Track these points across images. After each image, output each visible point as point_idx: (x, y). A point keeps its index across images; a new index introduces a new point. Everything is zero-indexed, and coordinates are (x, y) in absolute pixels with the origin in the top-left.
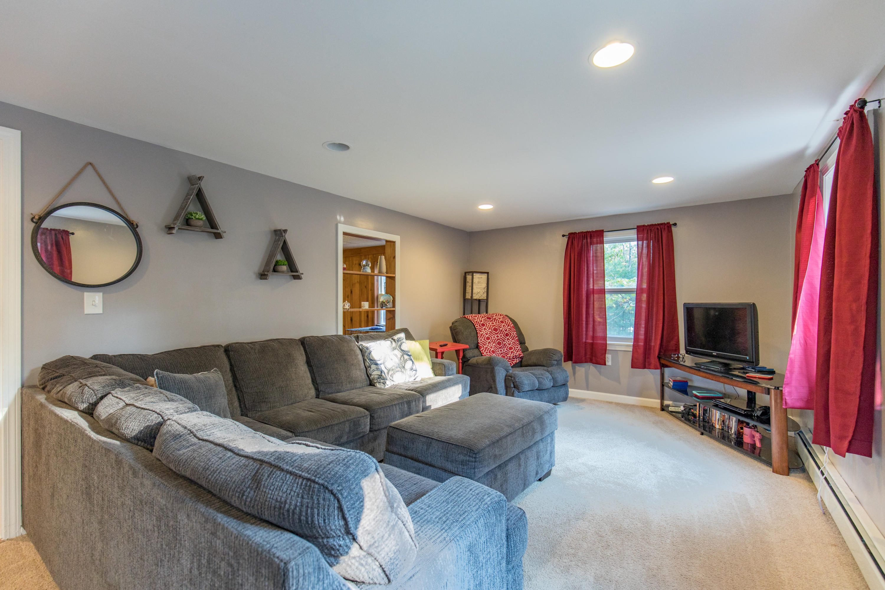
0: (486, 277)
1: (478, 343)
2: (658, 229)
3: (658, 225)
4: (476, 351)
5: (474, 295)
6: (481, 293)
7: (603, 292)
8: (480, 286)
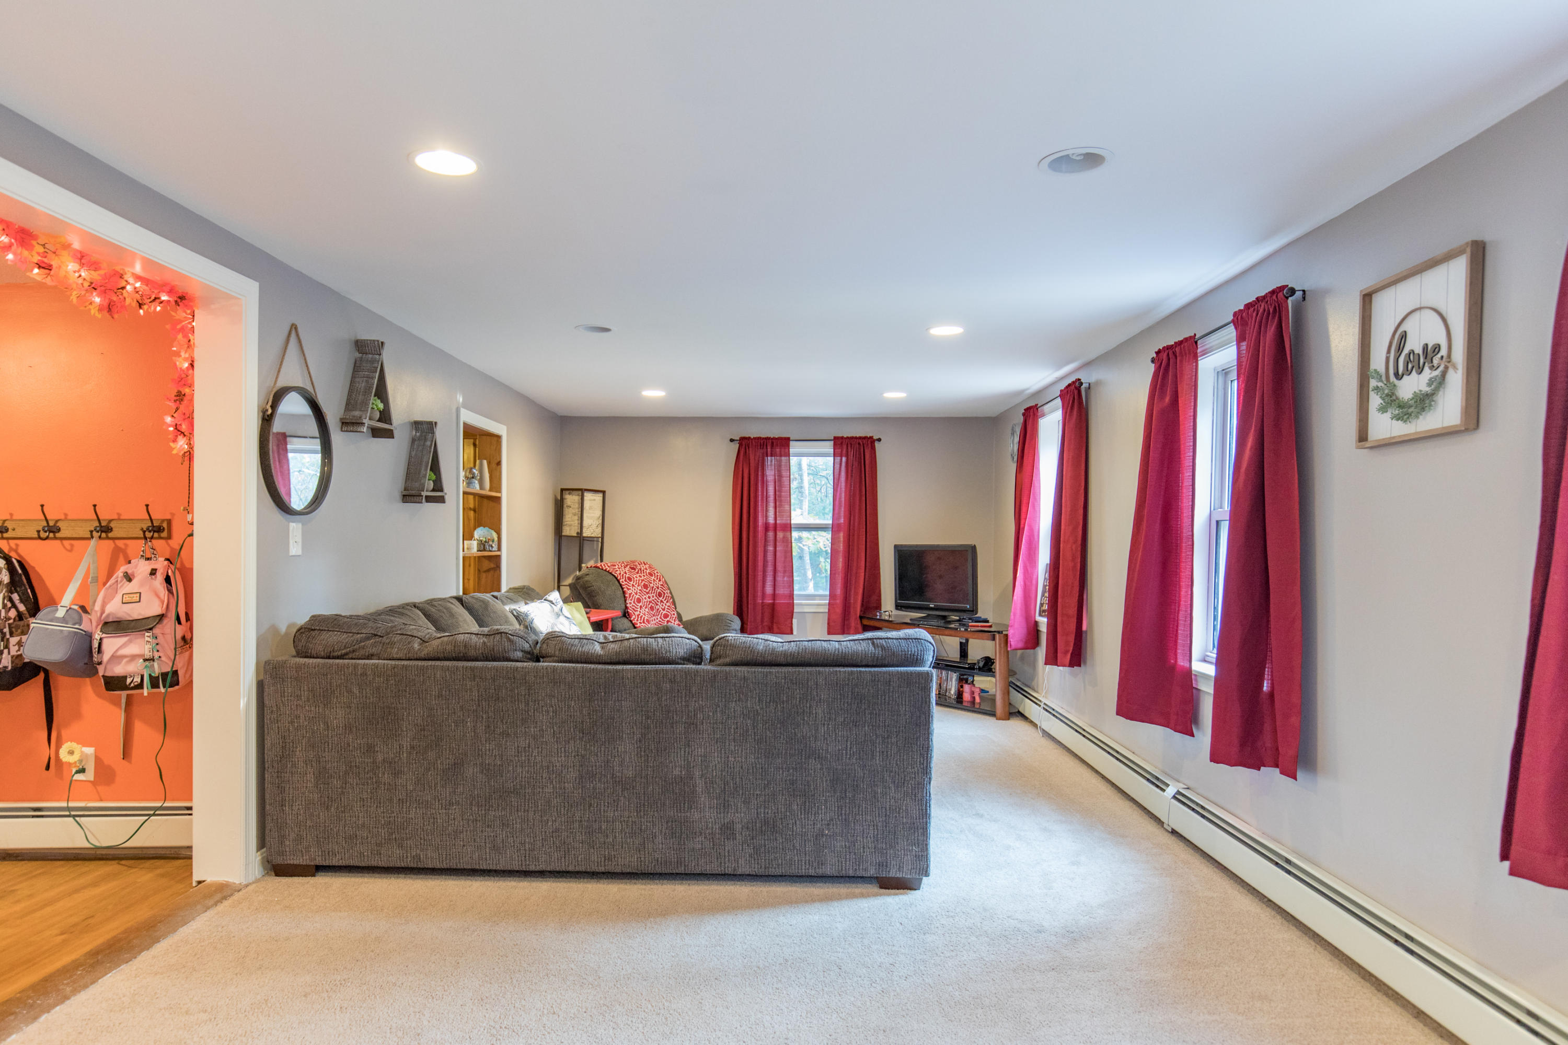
0: (601, 498)
1: (627, 608)
2: (859, 444)
3: (860, 438)
4: (625, 621)
5: (584, 530)
6: (594, 527)
7: (788, 528)
8: (592, 515)
